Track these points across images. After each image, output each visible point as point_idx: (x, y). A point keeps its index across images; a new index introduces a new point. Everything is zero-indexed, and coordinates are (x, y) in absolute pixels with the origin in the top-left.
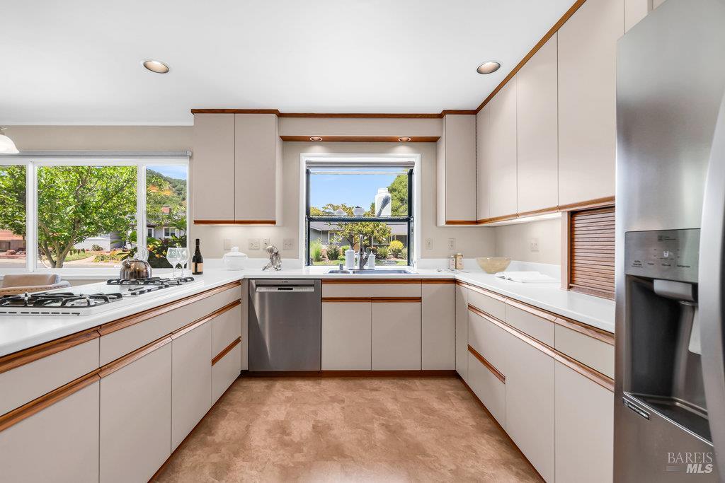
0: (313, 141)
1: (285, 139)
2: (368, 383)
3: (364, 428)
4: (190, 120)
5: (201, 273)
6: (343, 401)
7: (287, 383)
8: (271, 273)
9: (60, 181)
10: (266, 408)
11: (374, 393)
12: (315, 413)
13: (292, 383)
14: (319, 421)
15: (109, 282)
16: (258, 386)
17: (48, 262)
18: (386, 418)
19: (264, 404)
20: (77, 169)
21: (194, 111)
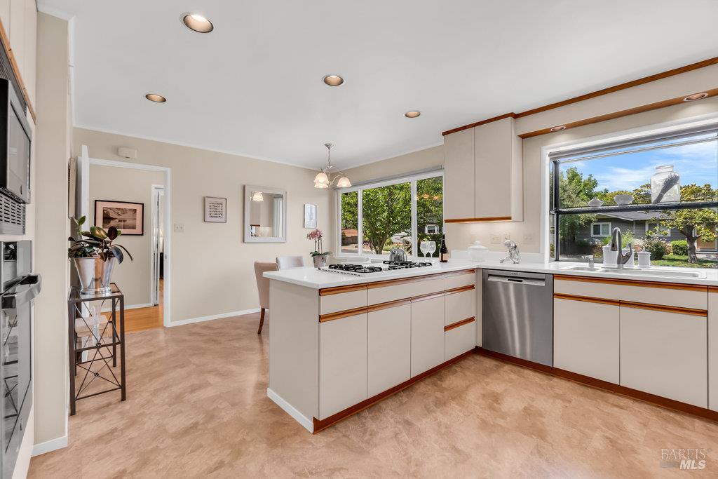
0: (554, 131)
1: (524, 137)
2: (612, 398)
3: (581, 431)
4: (441, 141)
5: (446, 261)
6: (570, 402)
7: (517, 369)
8: (509, 265)
9: (380, 196)
10: (488, 380)
11: (615, 409)
12: (533, 399)
13: (522, 370)
14: (532, 406)
15: (384, 262)
16: (488, 363)
17: (374, 250)
18: (617, 435)
19: (487, 376)
20: (388, 187)
21: (444, 134)
